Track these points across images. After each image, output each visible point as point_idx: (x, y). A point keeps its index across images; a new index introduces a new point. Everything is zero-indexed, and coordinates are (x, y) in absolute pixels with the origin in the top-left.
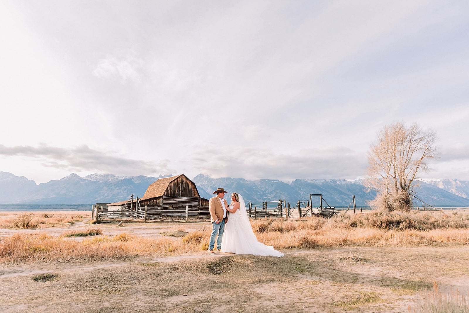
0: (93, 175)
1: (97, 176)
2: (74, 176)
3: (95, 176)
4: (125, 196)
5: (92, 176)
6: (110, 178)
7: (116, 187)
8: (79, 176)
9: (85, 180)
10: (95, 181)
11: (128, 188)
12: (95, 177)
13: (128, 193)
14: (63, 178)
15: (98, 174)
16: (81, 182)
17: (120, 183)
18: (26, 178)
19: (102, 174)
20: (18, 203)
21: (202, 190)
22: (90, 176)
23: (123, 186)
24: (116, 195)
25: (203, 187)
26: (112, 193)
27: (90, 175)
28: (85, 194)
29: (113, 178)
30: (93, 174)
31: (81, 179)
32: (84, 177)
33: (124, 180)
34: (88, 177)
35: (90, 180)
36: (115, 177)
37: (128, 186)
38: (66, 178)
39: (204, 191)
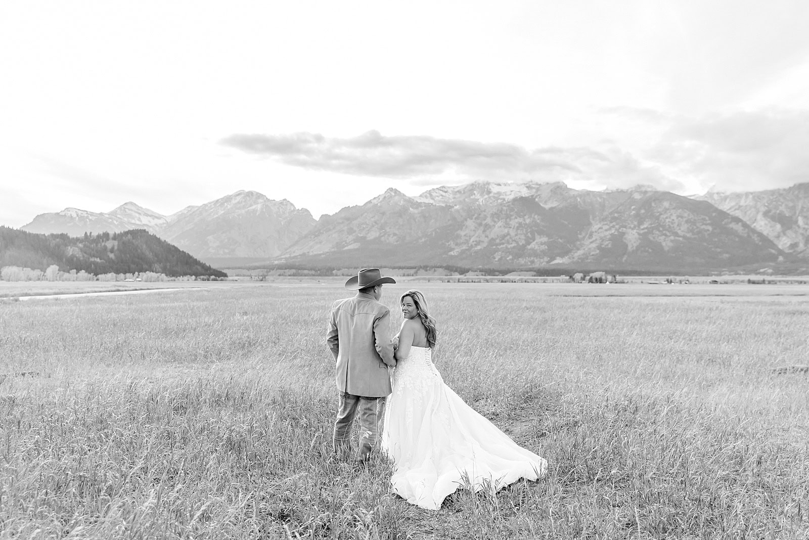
0: (437, 191)
1: (446, 192)
2: (393, 194)
3: (441, 192)
4: (521, 244)
5: (434, 194)
6: (478, 196)
7: (496, 220)
8: (404, 195)
9: (419, 205)
10: (444, 205)
11: (528, 221)
12: (442, 195)
13: (529, 234)
14: (370, 202)
15: (449, 187)
16: (411, 209)
17: (505, 208)
18: (292, 204)
19: (457, 187)
20: (283, 261)
21: (740, 224)
22: (430, 193)
23: (513, 217)
24: (498, 241)
25: (738, 214)
26: (487, 237)
27: (430, 191)
28: (423, 240)
29: (486, 196)
30: (437, 189)
31: (411, 202)
32: (415, 197)
33: (515, 200)
34: (426, 197)
35: (432, 204)
36: (491, 195)
37: (526, 217)
38: (375, 202)
39: (745, 225)
